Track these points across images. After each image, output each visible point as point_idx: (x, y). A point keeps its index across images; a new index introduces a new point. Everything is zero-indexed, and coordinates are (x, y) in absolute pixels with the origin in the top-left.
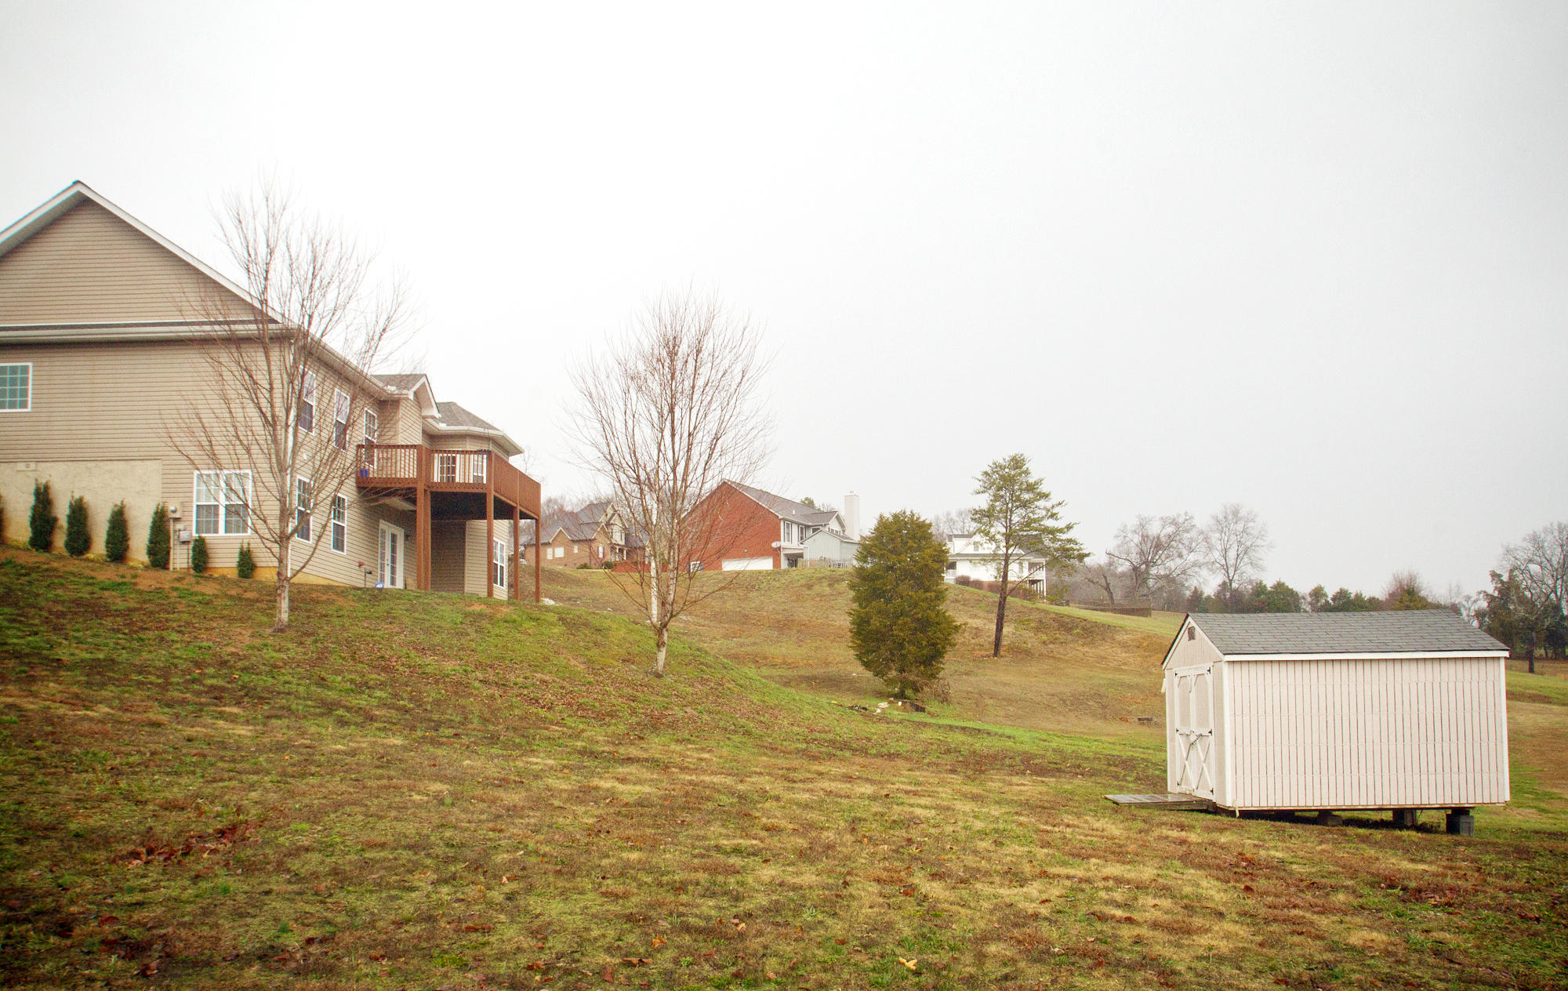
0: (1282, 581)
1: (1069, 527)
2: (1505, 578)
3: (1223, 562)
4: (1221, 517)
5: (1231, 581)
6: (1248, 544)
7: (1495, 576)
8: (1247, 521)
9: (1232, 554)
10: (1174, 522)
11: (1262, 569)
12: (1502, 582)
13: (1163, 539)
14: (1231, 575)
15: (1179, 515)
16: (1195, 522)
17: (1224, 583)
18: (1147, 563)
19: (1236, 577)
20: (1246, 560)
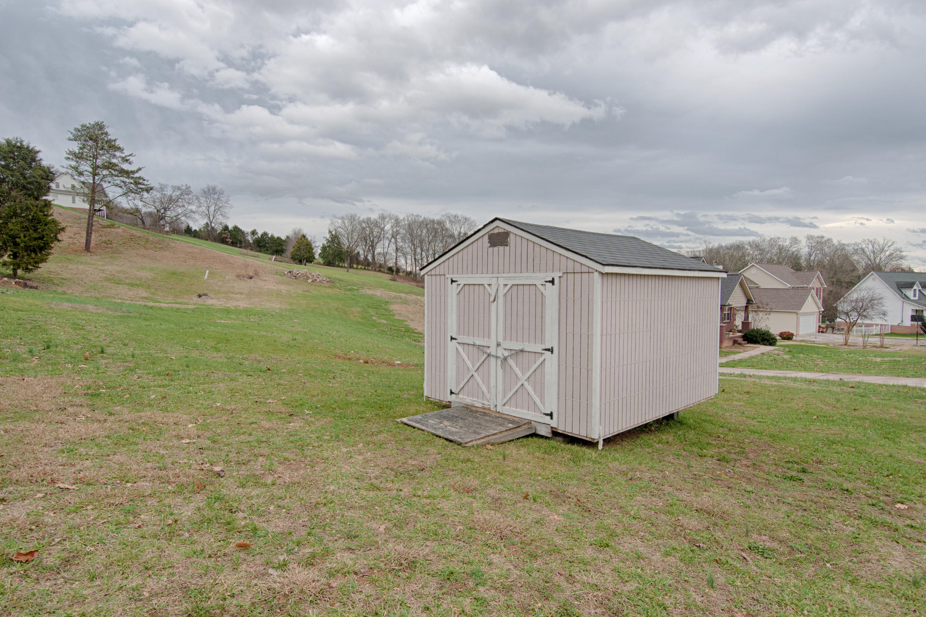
0: (237, 225)
1: (140, 169)
2: (334, 233)
3: (207, 212)
4: (206, 190)
5: (211, 223)
6: (220, 205)
7: (330, 232)
8: (220, 194)
9: (212, 209)
10: (179, 189)
11: (228, 218)
12: (332, 235)
13: (174, 198)
14: (211, 219)
15: (182, 186)
16: (192, 189)
17: (207, 223)
18: (165, 209)
19: (214, 221)
20: (219, 213)
